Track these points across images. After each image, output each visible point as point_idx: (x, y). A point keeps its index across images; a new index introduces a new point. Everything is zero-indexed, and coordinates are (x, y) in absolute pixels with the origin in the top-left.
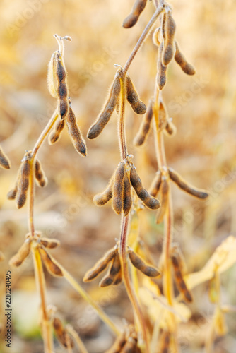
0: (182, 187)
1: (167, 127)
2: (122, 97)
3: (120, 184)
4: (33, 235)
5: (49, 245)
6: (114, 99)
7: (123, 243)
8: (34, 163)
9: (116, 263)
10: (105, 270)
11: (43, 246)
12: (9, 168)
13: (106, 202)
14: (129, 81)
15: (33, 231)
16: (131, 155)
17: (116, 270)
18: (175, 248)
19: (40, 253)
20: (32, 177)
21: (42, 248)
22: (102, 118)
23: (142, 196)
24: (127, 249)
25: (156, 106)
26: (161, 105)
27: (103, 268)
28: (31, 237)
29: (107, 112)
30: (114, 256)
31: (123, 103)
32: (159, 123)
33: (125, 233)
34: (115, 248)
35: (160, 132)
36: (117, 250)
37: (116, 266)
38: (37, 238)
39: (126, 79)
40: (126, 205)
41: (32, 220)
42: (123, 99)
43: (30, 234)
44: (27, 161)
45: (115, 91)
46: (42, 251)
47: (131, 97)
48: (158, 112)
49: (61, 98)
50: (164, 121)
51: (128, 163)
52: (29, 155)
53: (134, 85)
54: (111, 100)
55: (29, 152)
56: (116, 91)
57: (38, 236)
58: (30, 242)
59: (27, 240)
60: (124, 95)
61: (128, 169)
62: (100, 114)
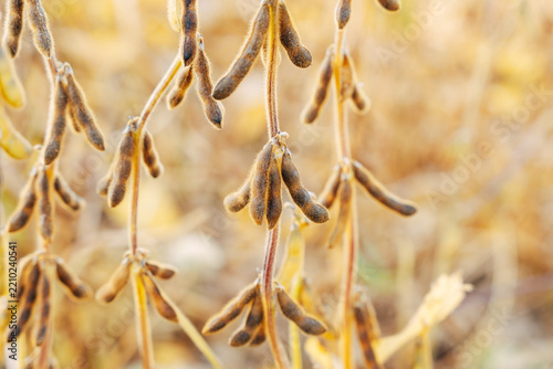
0: (375, 194)
1: (355, 96)
2: (272, 35)
3: (263, 177)
4: (134, 253)
5: (160, 272)
6: (258, 39)
7: (268, 275)
8: (142, 137)
9: (257, 308)
10: (238, 318)
11: (150, 273)
12: (103, 149)
13: (242, 206)
14: (283, 11)
15: (135, 247)
16: (285, 133)
17: (256, 320)
18: (360, 293)
19: (144, 283)
20: (137, 159)
21: (146, 274)
22: (237, 67)
23: (300, 199)
24: (273, 287)
25: (338, 61)
26: (345, 58)
27: (235, 314)
28: (132, 256)
29: (245, 58)
30: (253, 296)
31: (274, 47)
32: (340, 87)
33: (271, 259)
34: (255, 283)
35: (342, 101)
36: (258, 286)
37: (256, 313)
38: (140, 257)
39: (278, 7)
40: (271, 212)
41: (135, 229)
42: (274, 40)
43: (130, 252)
44: (130, 133)
45: (260, 25)
46: (147, 279)
47: (287, 37)
48: (341, 70)
49: (186, 33)
50: (349, 84)
51: (279, 144)
52: (134, 124)
53: (291, 19)
54: (253, 40)
55: (135, 119)
56: (263, 26)
57: (143, 255)
58: (129, 265)
59: (125, 261)
60: (274, 33)
61: (278, 154)
62: (235, 61)
